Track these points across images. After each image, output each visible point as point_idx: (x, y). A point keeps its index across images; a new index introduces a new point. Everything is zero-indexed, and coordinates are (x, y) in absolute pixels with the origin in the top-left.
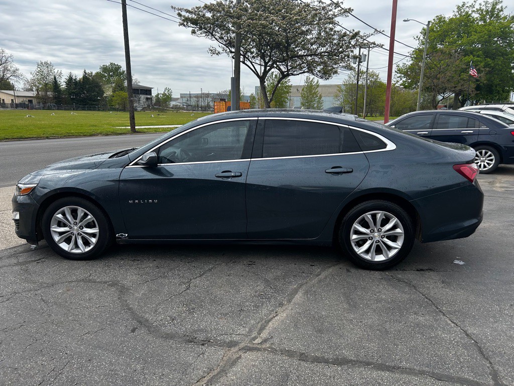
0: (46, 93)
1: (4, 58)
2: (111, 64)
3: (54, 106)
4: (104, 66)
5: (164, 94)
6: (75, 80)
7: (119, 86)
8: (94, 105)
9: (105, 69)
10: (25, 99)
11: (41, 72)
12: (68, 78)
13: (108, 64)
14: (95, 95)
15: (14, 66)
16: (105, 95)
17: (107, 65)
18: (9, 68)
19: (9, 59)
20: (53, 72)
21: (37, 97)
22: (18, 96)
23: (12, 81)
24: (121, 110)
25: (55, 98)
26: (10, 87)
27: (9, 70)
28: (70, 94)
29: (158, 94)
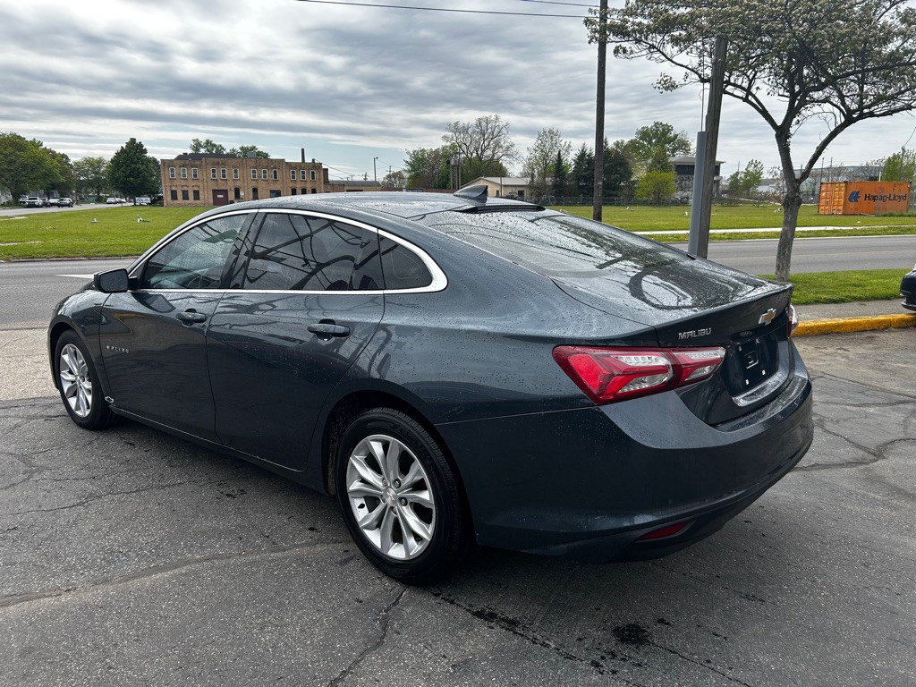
0: (544, 180)
1: (497, 129)
2: (656, 124)
3: (552, 200)
4: (643, 128)
5: (747, 173)
6: (589, 156)
7: (660, 162)
8: (613, 195)
9: (645, 134)
10: (514, 189)
11: (541, 147)
12: (578, 153)
13: (650, 125)
14: (616, 180)
15: (509, 140)
16: (632, 179)
17: (650, 127)
18: (502, 143)
19: (504, 131)
20: (558, 145)
21: (530, 186)
22: (505, 186)
23: (505, 161)
24: (651, 204)
25: (555, 186)
26: (501, 172)
27: (501, 147)
28: (579, 180)
29: (738, 173)
